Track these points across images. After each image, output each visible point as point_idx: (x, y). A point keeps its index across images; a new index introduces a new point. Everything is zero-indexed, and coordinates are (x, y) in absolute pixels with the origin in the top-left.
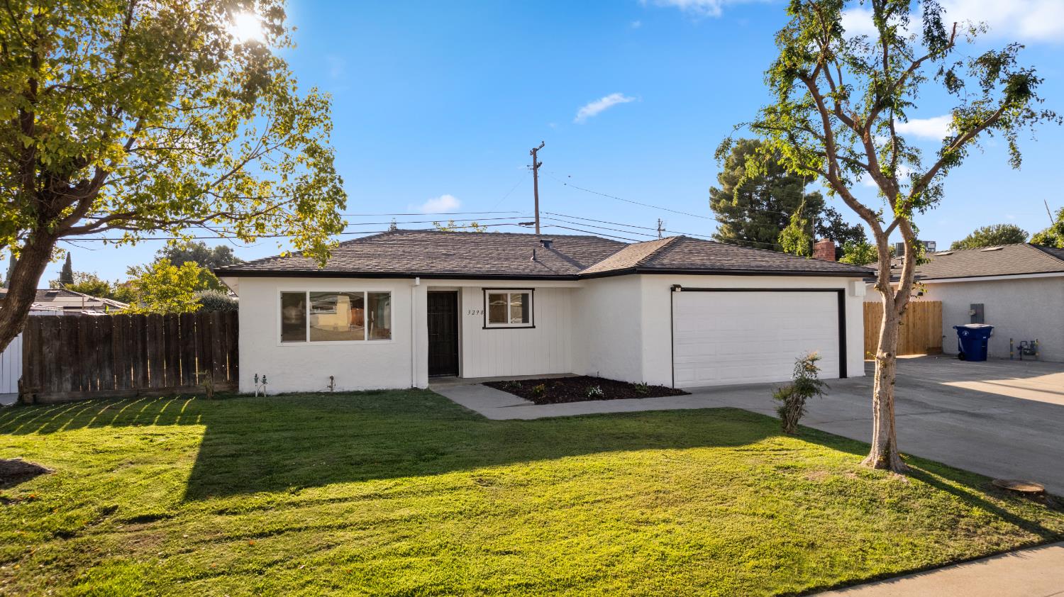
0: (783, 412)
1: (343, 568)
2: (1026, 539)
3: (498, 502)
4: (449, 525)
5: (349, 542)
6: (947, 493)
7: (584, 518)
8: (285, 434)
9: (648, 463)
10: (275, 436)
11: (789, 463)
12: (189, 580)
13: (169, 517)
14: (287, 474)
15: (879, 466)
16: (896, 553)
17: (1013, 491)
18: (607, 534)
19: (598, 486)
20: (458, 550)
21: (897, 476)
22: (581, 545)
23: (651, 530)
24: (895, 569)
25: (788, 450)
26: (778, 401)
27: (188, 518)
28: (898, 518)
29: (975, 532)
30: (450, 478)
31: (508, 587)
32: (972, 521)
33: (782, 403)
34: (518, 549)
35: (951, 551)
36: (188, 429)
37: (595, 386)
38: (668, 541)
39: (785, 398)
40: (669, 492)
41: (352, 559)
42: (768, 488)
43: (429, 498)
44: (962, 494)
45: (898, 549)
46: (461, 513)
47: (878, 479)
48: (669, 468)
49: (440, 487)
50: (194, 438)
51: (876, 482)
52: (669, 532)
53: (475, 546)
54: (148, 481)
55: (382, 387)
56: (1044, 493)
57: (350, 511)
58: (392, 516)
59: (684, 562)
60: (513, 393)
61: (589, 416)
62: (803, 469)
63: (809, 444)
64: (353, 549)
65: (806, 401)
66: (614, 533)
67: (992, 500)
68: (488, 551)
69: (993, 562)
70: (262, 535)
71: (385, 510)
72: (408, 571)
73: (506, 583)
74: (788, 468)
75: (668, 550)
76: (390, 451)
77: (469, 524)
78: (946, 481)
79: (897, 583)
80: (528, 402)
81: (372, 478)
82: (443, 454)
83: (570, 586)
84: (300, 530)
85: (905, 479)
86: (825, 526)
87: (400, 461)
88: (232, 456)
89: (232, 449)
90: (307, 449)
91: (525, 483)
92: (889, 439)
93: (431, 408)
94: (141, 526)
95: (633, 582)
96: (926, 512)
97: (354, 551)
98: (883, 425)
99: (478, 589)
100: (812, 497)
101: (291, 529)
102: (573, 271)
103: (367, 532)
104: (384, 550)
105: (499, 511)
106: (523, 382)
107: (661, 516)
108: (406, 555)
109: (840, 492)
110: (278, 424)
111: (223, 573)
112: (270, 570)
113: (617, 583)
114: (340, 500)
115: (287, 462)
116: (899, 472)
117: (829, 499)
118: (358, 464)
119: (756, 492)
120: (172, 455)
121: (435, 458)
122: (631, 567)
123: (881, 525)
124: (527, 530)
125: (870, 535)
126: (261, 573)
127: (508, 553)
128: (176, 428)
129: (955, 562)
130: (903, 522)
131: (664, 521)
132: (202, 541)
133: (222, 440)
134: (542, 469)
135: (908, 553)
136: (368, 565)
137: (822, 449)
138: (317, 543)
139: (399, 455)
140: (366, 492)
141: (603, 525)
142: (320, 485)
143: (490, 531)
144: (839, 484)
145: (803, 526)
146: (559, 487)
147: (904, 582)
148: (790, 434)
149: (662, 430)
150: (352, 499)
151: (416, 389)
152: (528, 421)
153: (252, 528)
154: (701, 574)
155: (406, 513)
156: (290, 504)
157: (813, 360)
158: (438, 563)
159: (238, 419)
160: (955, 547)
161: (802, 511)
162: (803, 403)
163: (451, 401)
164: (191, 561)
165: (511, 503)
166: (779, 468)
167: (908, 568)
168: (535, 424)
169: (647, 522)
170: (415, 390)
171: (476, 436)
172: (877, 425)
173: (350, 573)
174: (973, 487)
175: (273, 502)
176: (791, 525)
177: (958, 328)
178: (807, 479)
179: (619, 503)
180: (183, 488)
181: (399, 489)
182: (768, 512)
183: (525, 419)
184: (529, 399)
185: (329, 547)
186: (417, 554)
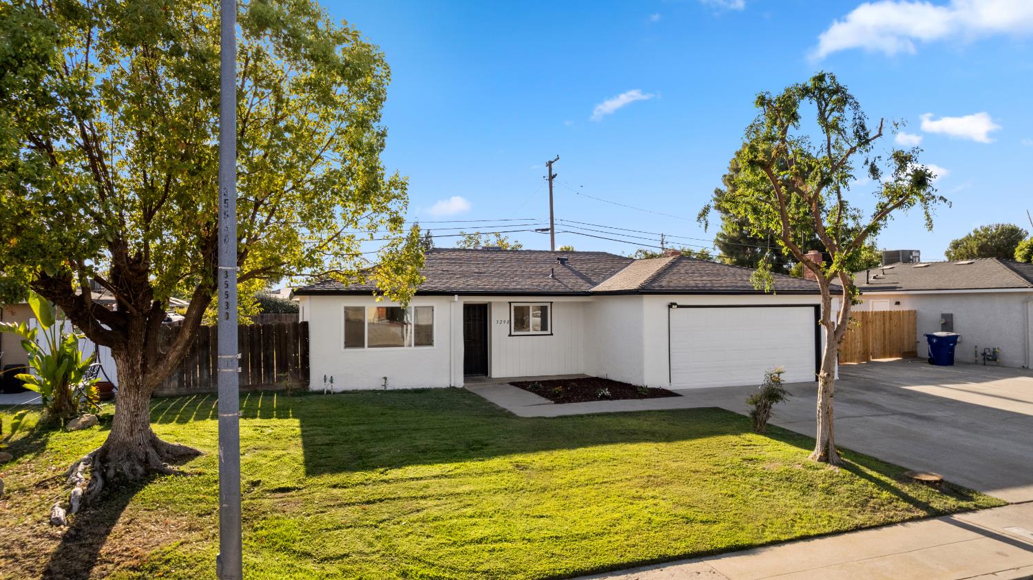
0: (754, 414)
1: (431, 524)
2: (916, 514)
3: (532, 482)
4: (499, 497)
5: (432, 508)
6: (867, 481)
7: (595, 494)
8: (362, 427)
9: (644, 454)
10: (355, 428)
11: (753, 456)
12: (330, 530)
13: (299, 489)
14: (372, 459)
15: (820, 460)
16: (817, 522)
17: (917, 480)
18: (611, 506)
19: (605, 471)
20: (507, 514)
21: (832, 468)
22: (593, 512)
23: (642, 503)
24: (812, 532)
25: (754, 445)
26: (749, 406)
27: (312, 490)
28: (826, 498)
29: (879, 509)
30: (495, 463)
31: (544, 538)
32: (879, 501)
33: (754, 408)
34: (549, 514)
35: (856, 521)
36: (286, 422)
37: (604, 388)
38: (654, 511)
39: (756, 403)
40: (658, 477)
41: (435, 519)
42: (734, 475)
43: (481, 478)
44: (878, 482)
45: (819, 520)
46: (506, 489)
47: (818, 469)
48: (659, 459)
49: (489, 470)
50: (293, 430)
51: (816, 471)
52: (656, 505)
53: (519, 512)
54: (275, 463)
55: (426, 385)
56: (941, 481)
57: (427, 487)
58: (457, 491)
59: (664, 525)
60: (536, 393)
61: (599, 415)
62: (763, 461)
63: (772, 441)
64: (435, 512)
65: (772, 406)
66: (616, 505)
67: (899, 486)
68: (528, 515)
69: (885, 529)
70: (368, 502)
71: (450, 487)
72: (475, 527)
73: (542, 535)
74: (752, 460)
75: (654, 517)
76: (446, 442)
77: (512, 497)
78: (869, 472)
79: (811, 542)
80: (549, 401)
81: (437, 463)
82: (486, 445)
83: (585, 538)
84: (394, 499)
85: (837, 470)
86: (770, 503)
87: (455, 450)
88: (328, 444)
89: (326, 439)
90: (382, 440)
91: (551, 468)
92: (829, 440)
93: (470, 406)
94: (283, 495)
95: (628, 537)
96: (848, 494)
97: (436, 514)
98: (824, 428)
99: (524, 539)
100: (766, 482)
101: (388, 499)
102: (585, 287)
103: (442, 501)
104: (457, 513)
105: (533, 488)
106: (543, 383)
107: (650, 494)
108: (471, 517)
109: (787, 479)
110: (353, 418)
111: (351, 526)
112: (382, 525)
113: (617, 537)
114: (417, 479)
115: (372, 450)
116: (834, 465)
117: (777, 484)
118: (424, 452)
119: (724, 478)
120: (282, 443)
121: (481, 448)
122: (627, 527)
123: (812, 504)
124: (553, 501)
125: (801, 510)
126: (376, 527)
127: (542, 517)
128: (275, 421)
129: (858, 528)
130: (829, 501)
131: (652, 497)
132: (328, 506)
133: (315, 432)
134: (563, 456)
135: (826, 522)
136: (448, 523)
137: (783, 446)
138: (409, 508)
139: (454, 446)
140: (435, 474)
141: (609, 499)
142: (400, 468)
143: (528, 502)
144: (787, 473)
145: (754, 503)
146: (577, 471)
147: (817, 541)
148: (759, 432)
149: (656, 428)
150: (426, 478)
151: (454, 387)
152: (549, 418)
153: (360, 497)
154: (675, 533)
155: (466, 488)
156: (382, 481)
157: (779, 373)
158: (495, 522)
159: (321, 415)
160: (860, 519)
161: (755, 492)
162: (770, 407)
163: (485, 399)
164: (327, 518)
165: (541, 482)
166: (744, 460)
167: (822, 532)
168: (555, 421)
169: (640, 498)
170: (452, 389)
171: (511, 431)
172: (819, 428)
173: (436, 528)
174: (889, 476)
175: (369, 479)
176: (745, 502)
177: (928, 336)
178: (764, 469)
179: (621, 484)
180: (302, 470)
181: (458, 471)
182: (730, 493)
183: (547, 416)
184: (549, 399)
185: (418, 511)
186: (479, 516)
